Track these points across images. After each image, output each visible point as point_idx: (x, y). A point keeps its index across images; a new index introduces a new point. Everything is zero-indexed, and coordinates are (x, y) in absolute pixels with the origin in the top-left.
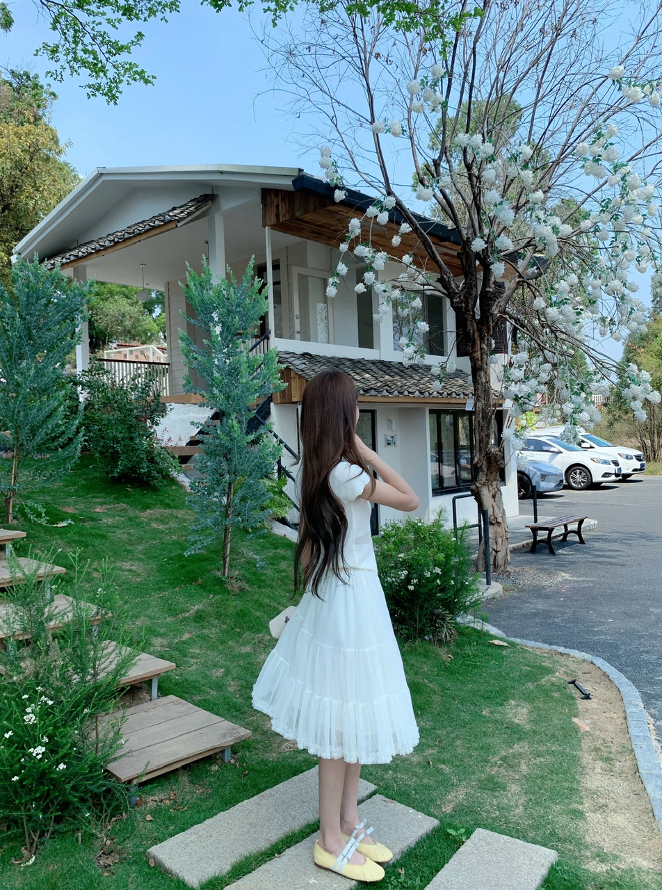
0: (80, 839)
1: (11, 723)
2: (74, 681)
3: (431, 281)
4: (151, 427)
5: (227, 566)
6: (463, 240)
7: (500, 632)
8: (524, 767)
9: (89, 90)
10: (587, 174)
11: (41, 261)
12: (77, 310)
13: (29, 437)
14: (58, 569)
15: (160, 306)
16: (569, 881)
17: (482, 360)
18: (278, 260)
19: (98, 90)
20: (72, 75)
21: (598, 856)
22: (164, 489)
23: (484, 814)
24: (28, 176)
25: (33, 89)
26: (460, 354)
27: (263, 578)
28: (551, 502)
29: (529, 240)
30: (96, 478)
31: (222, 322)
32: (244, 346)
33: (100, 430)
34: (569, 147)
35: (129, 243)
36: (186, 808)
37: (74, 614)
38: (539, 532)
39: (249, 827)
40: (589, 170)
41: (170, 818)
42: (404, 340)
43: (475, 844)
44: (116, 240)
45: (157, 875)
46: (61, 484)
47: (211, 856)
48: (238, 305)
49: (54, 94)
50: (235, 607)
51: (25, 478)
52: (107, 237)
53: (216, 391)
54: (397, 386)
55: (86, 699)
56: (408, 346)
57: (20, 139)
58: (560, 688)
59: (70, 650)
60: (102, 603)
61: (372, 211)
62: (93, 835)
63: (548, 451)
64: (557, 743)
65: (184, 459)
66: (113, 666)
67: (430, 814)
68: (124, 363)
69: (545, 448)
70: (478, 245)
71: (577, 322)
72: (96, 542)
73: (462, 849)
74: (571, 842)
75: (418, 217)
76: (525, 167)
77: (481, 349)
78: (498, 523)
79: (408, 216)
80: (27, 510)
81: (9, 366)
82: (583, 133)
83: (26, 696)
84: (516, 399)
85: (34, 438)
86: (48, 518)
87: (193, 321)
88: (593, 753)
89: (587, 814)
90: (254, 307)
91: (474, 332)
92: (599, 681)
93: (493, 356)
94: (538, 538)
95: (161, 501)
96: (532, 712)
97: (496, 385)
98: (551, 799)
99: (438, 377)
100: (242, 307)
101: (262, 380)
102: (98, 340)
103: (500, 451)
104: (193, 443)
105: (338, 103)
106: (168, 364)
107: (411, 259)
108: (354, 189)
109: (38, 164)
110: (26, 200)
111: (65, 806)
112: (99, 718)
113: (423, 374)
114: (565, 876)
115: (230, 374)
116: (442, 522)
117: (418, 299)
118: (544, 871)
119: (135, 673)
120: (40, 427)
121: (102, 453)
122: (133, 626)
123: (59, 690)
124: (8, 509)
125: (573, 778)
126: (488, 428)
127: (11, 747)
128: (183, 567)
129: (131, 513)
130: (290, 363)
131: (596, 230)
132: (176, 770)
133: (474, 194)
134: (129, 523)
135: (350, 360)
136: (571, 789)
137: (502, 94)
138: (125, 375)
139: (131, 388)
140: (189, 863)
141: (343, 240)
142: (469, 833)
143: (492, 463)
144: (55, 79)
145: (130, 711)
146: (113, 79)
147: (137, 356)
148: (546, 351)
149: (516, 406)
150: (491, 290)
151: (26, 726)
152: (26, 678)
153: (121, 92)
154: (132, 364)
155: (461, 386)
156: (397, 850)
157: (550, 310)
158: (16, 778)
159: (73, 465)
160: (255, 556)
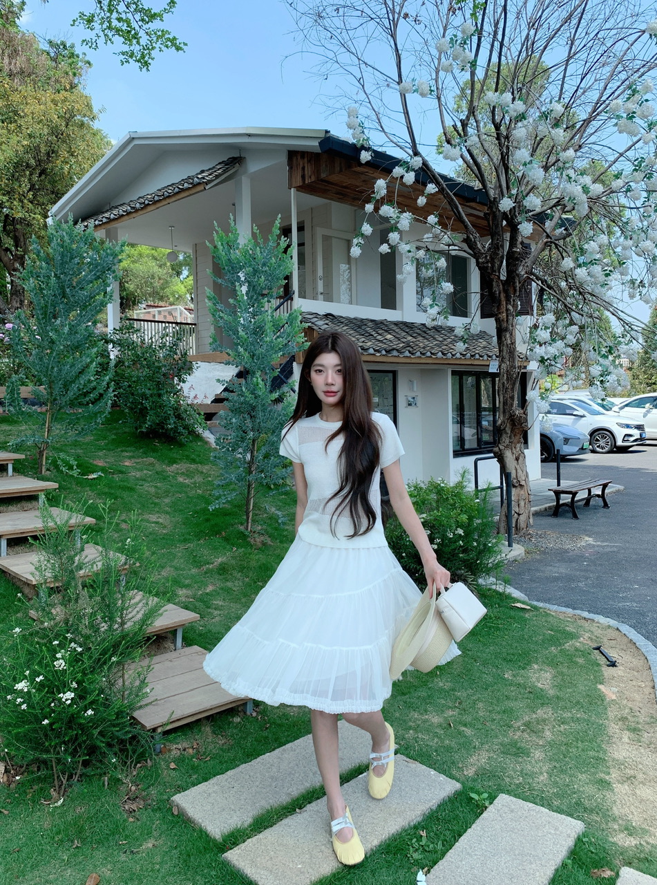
0: (106, 783)
1: (42, 668)
2: (103, 629)
3: (456, 242)
4: (178, 385)
5: (250, 521)
6: (490, 200)
7: (523, 595)
8: (548, 733)
9: (122, 57)
10: (620, 133)
11: (76, 223)
12: (109, 269)
13: (63, 392)
14: (89, 520)
15: (187, 268)
16: (596, 854)
17: (507, 321)
18: (303, 222)
19: (131, 56)
20: (106, 43)
21: (627, 829)
22: (191, 444)
23: (507, 780)
24: (64, 142)
25: (70, 58)
26: (483, 316)
27: (285, 533)
28: (574, 465)
29: (557, 200)
30: (125, 433)
31: (249, 282)
32: (269, 305)
33: (130, 386)
34: (601, 104)
35: (158, 205)
36: (208, 758)
37: (103, 563)
38: (562, 495)
39: (270, 780)
40: (623, 128)
41: (193, 768)
42: (427, 301)
43: (498, 811)
44: (147, 202)
45: (181, 823)
46: (92, 438)
47: (233, 807)
48: (264, 265)
49: (89, 63)
50: (258, 561)
51: (58, 431)
52: (138, 199)
53: (241, 349)
54: (420, 347)
55: (114, 646)
56: (431, 306)
57: (57, 105)
58: (585, 654)
59: (99, 598)
60: (129, 553)
61: (398, 171)
62: (119, 780)
63: (572, 415)
64: (582, 710)
65: (209, 416)
66: (140, 616)
67: (452, 777)
68: (153, 323)
69: (568, 412)
70: (506, 204)
71: (606, 284)
72: (125, 494)
73: (485, 815)
74: (597, 813)
75: (444, 177)
76: (556, 124)
77: (507, 310)
78: (521, 486)
79: (434, 176)
80: (59, 462)
81: (44, 323)
82: (616, 90)
83: (56, 642)
84: (542, 361)
85: (66, 393)
86: (79, 471)
87: (220, 281)
88: (620, 723)
89: (614, 785)
90: (279, 266)
91: (500, 293)
92: (625, 648)
93: (519, 317)
94: (561, 502)
95: (187, 456)
96: (555, 677)
97: (521, 348)
98: (577, 768)
99: (462, 339)
100: (268, 266)
101: (286, 339)
102: (127, 302)
103: (524, 413)
104: (218, 400)
105: (366, 64)
106: (195, 324)
107: (437, 220)
108: (380, 150)
109: (73, 129)
110: (60, 165)
111: (92, 750)
112: (126, 666)
113: (445, 335)
114: (592, 849)
115: (255, 333)
116: (465, 484)
117: (443, 259)
118: (570, 843)
119: (161, 622)
120: (73, 382)
121: (131, 409)
122: (159, 576)
123: (87, 637)
124: (42, 461)
125: (599, 746)
126: (513, 389)
127: (42, 691)
128: (207, 520)
129: (159, 467)
130: (313, 323)
131: (628, 190)
132: (199, 720)
133: (502, 154)
134: (157, 476)
135: (372, 321)
136: (598, 759)
137: (532, 52)
138: (153, 334)
139: (160, 346)
140: (211, 813)
141: (368, 202)
142: (492, 799)
143: (516, 426)
144: (90, 47)
145: (156, 659)
146: (146, 46)
147: (165, 317)
148: (573, 314)
149: (542, 368)
150: (518, 250)
151: (56, 671)
152: (56, 625)
153: (153, 59)
154: (160, 324)
155: (484, 347)
156: (419, 813)
157: (578, 271)
158: (46, 722)
159: (104, 420)
160: (277, 512)
